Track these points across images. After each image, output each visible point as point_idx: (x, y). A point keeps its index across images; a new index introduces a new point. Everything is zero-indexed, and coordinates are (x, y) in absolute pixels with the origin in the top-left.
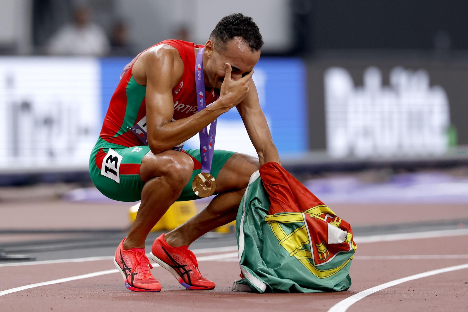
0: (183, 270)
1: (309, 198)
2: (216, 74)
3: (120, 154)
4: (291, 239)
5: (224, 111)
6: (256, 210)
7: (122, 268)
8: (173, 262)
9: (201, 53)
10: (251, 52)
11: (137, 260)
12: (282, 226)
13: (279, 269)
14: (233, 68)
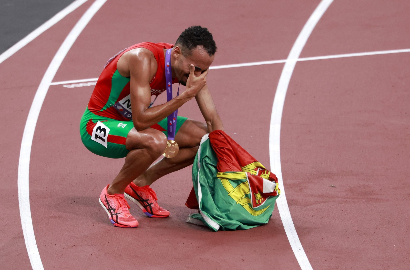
0: (146, 203)
1: (247, 157)
2: (182, 71)
3: (107, 126)
4: (237, 192)
5: (189, 99)
6: (207, 165)
7: (108, 208)
8: (139, 197)
9: (169, 53)
10: (209, 56)
11: (120, 203)
12: (230, 181)
13: (229, 213)
14: (196, 68)
